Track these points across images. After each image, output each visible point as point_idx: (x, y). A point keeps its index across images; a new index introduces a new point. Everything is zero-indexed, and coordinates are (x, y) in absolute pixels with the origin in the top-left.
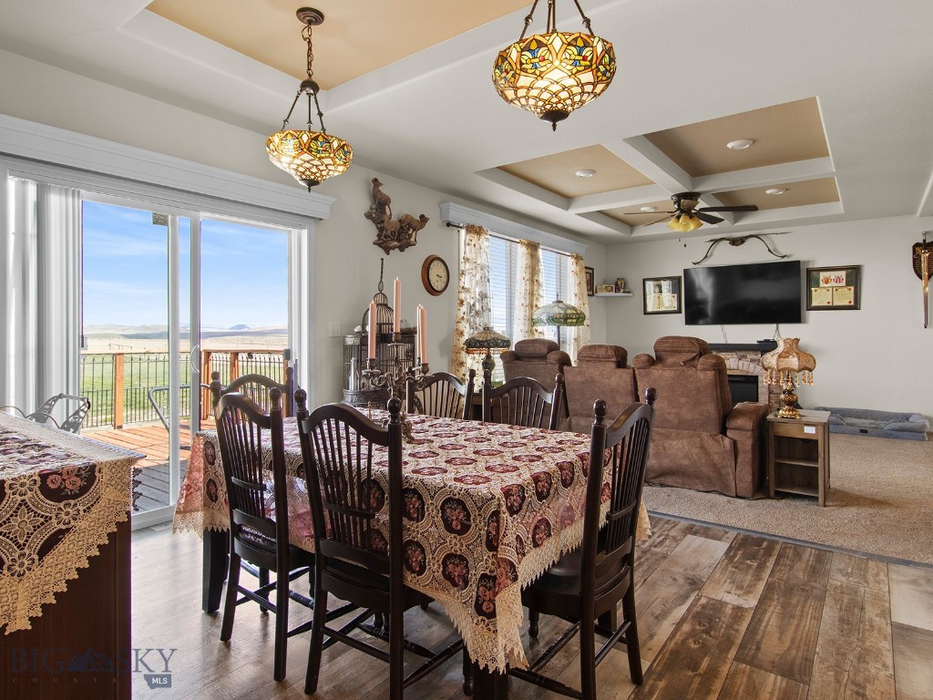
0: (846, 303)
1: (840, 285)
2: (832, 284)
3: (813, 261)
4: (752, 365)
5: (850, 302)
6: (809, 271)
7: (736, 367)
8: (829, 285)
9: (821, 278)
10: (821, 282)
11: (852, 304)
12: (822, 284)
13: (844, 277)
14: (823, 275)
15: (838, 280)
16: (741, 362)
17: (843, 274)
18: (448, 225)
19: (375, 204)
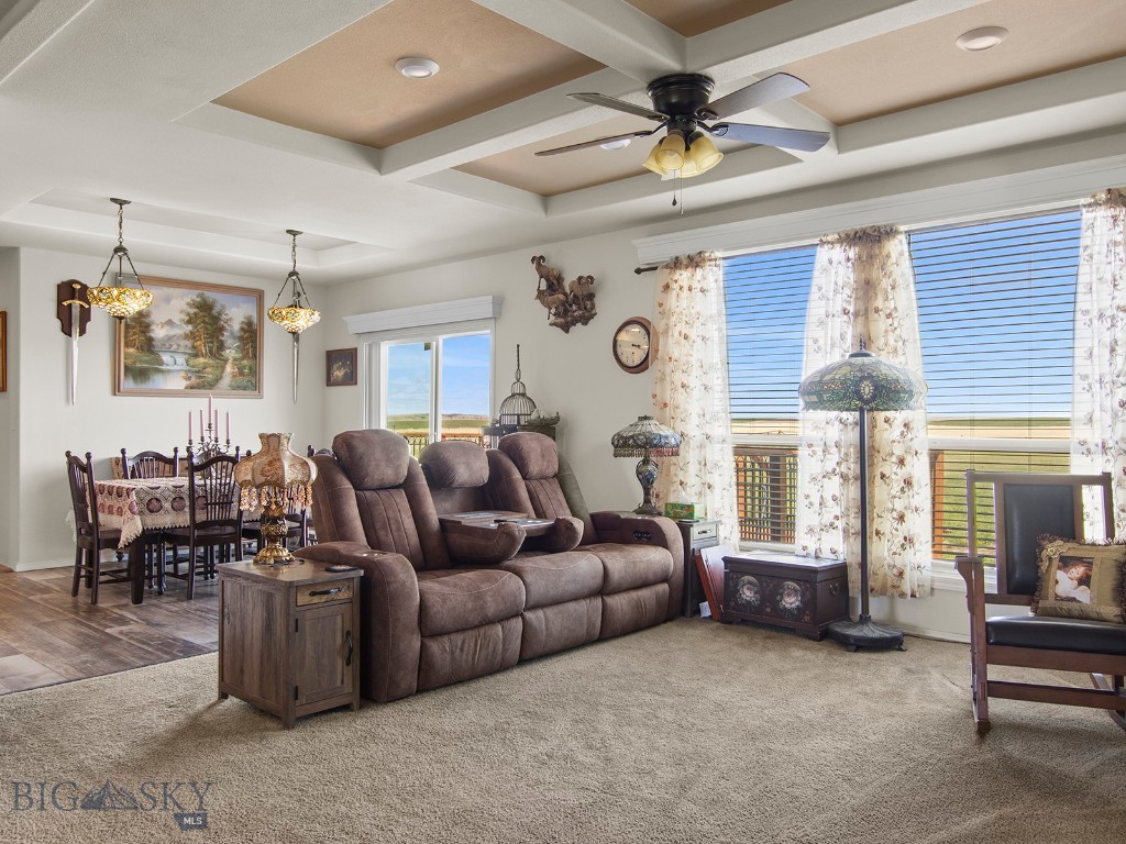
18: (638, 271)
19: (544, 286)
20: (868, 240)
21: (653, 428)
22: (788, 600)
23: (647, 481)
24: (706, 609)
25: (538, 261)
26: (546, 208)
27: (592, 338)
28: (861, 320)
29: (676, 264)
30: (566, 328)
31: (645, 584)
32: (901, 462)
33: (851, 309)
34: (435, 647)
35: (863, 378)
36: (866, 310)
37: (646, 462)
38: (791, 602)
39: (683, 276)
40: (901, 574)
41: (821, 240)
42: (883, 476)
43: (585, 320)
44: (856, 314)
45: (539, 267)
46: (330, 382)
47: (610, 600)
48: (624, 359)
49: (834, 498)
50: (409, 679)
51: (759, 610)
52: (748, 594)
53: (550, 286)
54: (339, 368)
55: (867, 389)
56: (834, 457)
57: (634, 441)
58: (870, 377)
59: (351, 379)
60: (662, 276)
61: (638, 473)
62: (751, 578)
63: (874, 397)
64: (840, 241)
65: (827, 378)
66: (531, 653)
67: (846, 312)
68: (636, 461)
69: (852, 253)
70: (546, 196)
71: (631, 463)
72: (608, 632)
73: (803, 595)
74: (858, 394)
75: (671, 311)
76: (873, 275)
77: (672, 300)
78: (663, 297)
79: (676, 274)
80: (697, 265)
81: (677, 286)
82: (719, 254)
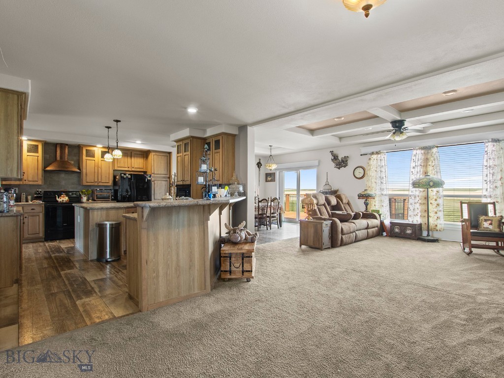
18: (361, 155)
19: (333, 158)
20: (427, 149)
21: (369, 192)
23: (366, 204)
24: (385, 234)
25: (331, 152)
26: (340, 141)
27: (347, 171)
28: (425, 167)
29: (373, 153)
30: (339, 168)
31: (374, 227)
32: (436, 200)
33: (422, 165)
34: (344, 237)
35: (430, 181)
36: (427, 165)
37: (366, 200)
38: (409, 232)
39: (374, 156)
40: (436, 226)
41: (414, 148)
42: (431, 203)
43: (345, 167)
44: (424, 166)
45: (332, 154)
46: (267, 181)
47: (368, 230)
48: (356, 176)
49: (418, 208)
50: (339, 242)
51: (400, 233)
52: (397, 230)
53: (335, 158)
54: (270, 178)
55: (431, 184)
56: (418, 199)
58: (432, 181)
59: (273, 180)
60: (368, 156)
61: (364, 203)
62: (398, 226)
63: (433, 186)
64: (419, 149)
65: (421, 181)
66: (357, 240)
67: (421, 165)
68: (364, 200)
69: (423, 151)
70: (341, 138)
71: (362, 201)
72: (368, 237)
73: (412, 230)
74: (429, 185)
75: (371, 165)
76: (429, 157)
77: (371, 162)
78: (369, 161)
79: (373, 156)
80: (379, 154)
81: (373, 159)
82: (385, 151)
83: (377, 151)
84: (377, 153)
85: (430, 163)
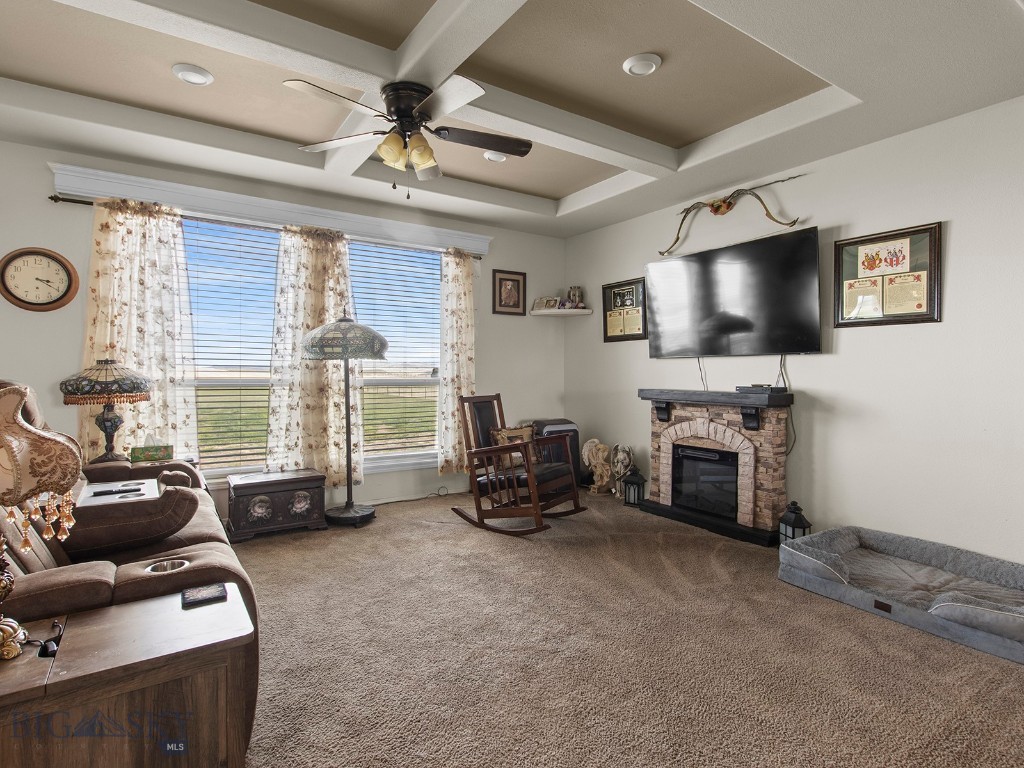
0: (910, 308)
1: (899, 269)
2: (883, 269)
3: (848, 226)
4: (729, 432)
5: (920, 306)
6: (839, 247)
7: (704, 435)
8: (877, 272)
9: (861, 258)
10: (860, 267)
11: (924, 309)
12: (862, 272)
13: (907, 252)
14: (863, 251)
15: (894, 259)
16: (712, 425)
17: (904, 245)
18: (55, 199)
20: (323, 238)
22: (299, 506)
29: (121, 206)
38: (301, 507)
39: (135, 221)
41: (285, 228)
51: (272, 520)
52: (259, 511)
57: (120, 386)
62: (263, 497)
64: (302, 232)
67: (309, 287)
69: (310, 242)
73: (311, 500)
75: (113, 255)
76: (328, 262)
77: (113, 242)
78: (101, 236)
79: (120, 217)
80: (151, 214)
81: (122, 230)
82: (179, 211)
83: (148, 199)
84: (146, 210)
85: (331, 283)
